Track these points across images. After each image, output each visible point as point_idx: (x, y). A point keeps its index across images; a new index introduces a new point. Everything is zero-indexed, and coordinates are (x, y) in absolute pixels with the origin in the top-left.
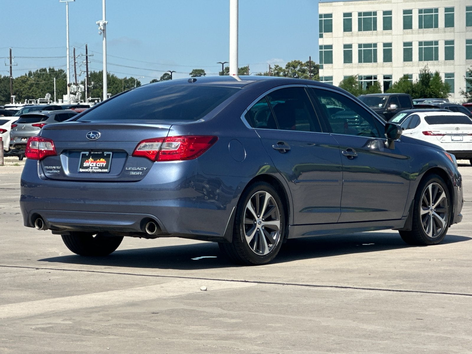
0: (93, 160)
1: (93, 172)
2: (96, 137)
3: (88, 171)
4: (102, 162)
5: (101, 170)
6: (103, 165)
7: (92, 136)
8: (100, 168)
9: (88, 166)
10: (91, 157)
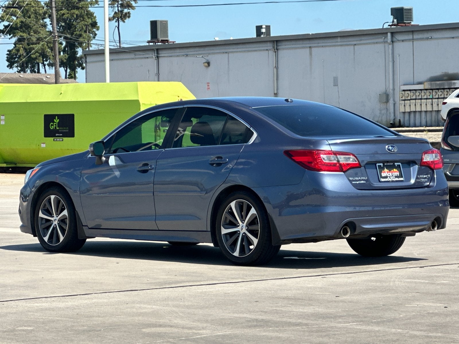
0: (388, 170)
1: (393, 181)
2: (395, 150)
3: (388, 180)
4: (395, 172)
5: (398, 179)
6: (397, 174)
7: (392, 149)
8: (396, 177)
9: (386, 176)
10: (385, 168)
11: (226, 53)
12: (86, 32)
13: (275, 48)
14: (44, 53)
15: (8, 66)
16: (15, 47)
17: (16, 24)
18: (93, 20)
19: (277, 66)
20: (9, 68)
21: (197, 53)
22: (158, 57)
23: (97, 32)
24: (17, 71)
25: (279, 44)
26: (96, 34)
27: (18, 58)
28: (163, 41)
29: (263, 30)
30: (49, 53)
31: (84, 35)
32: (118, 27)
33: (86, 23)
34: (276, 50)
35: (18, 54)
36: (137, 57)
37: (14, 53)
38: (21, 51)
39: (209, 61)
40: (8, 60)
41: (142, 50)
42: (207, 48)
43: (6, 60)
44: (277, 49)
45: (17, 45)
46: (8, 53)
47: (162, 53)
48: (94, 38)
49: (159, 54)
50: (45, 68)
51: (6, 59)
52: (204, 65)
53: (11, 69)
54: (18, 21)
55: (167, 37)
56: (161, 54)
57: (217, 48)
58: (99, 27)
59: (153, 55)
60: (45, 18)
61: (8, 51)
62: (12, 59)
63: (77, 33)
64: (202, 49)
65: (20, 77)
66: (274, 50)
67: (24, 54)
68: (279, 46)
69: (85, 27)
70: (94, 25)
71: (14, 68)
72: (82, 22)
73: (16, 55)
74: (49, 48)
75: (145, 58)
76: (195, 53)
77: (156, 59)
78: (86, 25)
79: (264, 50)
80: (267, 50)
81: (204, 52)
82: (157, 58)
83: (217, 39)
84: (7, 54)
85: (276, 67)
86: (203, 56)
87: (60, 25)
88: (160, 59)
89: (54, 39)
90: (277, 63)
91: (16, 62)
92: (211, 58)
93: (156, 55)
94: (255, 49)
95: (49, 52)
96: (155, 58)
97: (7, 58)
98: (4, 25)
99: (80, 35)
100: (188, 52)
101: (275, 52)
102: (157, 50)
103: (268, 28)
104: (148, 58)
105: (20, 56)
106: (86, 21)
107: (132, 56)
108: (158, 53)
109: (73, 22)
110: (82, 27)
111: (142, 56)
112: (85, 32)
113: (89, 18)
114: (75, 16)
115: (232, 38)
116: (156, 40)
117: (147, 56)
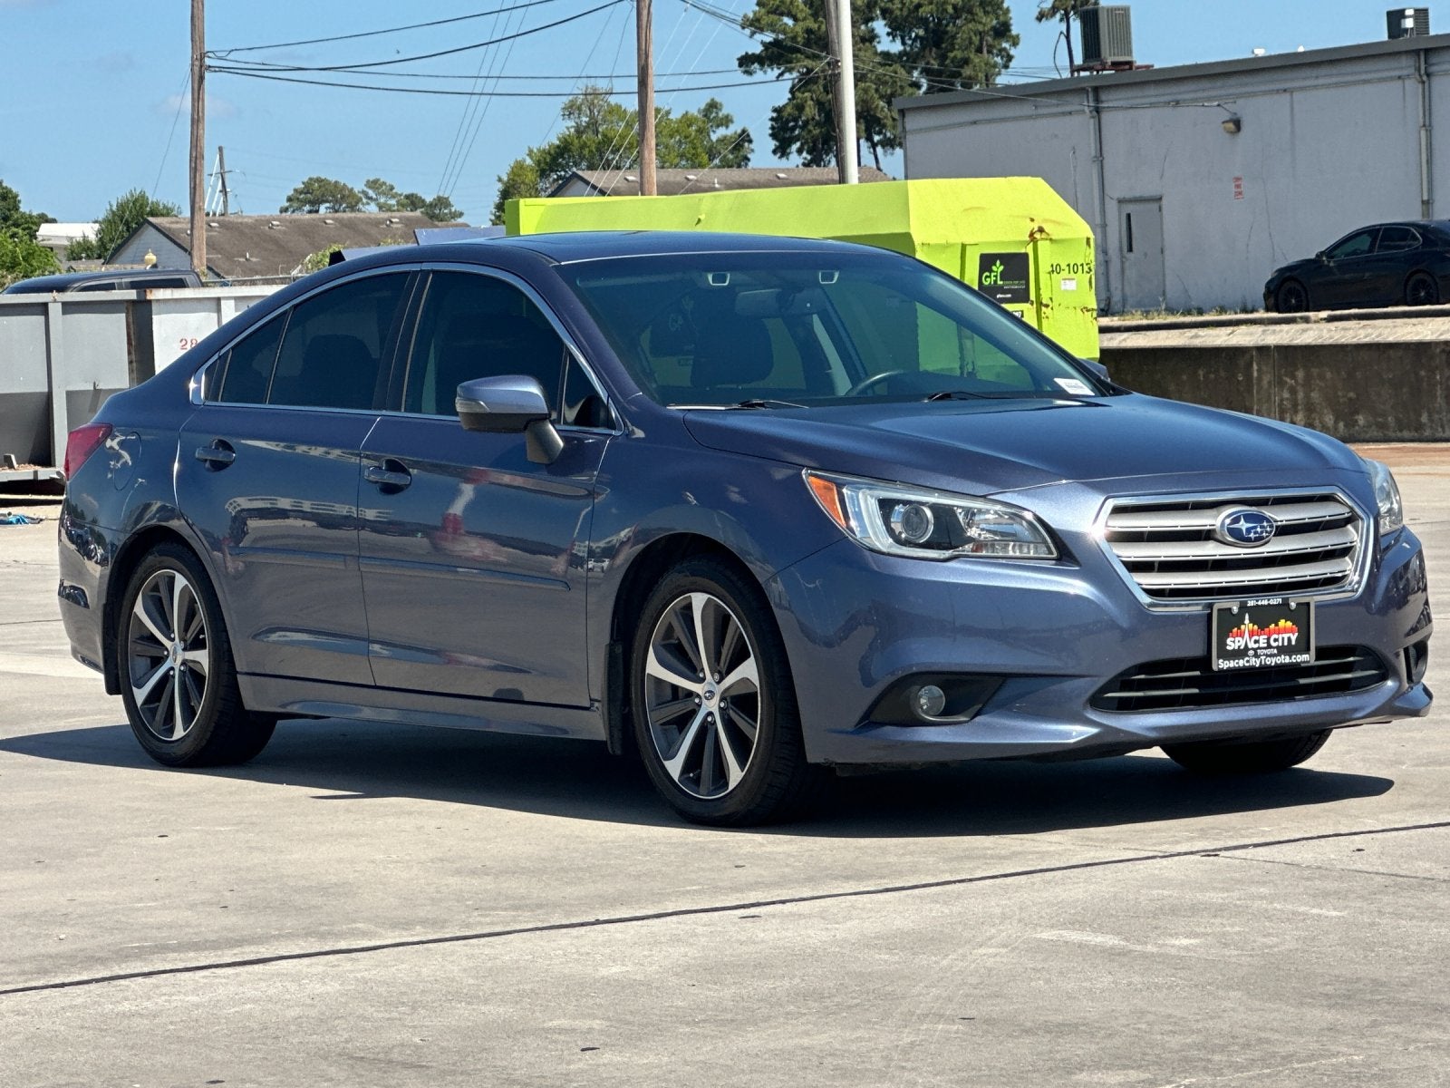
11: (1285, 91)
12: (981, 52)
13: (1423, 72)
14: (868, 111)
15: (774, 152)
16: (794, 97)
17: (794, 39)
18: (1002, 18)
19: (1427, 123)
20: (779, 155)
21: (1205, 94)
22: (1098, 111)
23: (1012, 52)
24: (804, 165)
25: (1434, 59)
26: (1010, 58)
27: (800, 127)
28: (1115, 65)
29: (1409, 23)
30: (882, 110)
31: (977, 60)
32: (1065, 33)
33: (980, 28)
34: (1425, 78)
35: (800, 117)
36: (1041, 111)
37: (789, 115)
38: (807, 109)
39: (1239, 115)
40: (774, 136)
41: (1054, 93)
42: (1233, 81)
43: (771, 135)
44: (1428, 75)
45: (798, 94)
46: (775, 115)
47: (1109, 99)
48: (1006, 67)
49: (1102, 102)
50: (875, 150)
51: (770, 132)
52: (1225, 128)
53: (784, 159)
54: (798, 29)
55: (1130, 53)
56: (1107, 101)
57: (1259, 78)
58: (1018, 36)
59: (1087, 104)
60: (872, 19)
61: (775, 110)
62: (785, 131)
63: (955, 57)
64: (1219, 83)
65: (778, 178)
66: (1420, 75)
67: (817, 118)
68: (1433, 64)
69: (978, 37)
70: (1003, 31)
71: (791, 156)
72: (970, 26)
73: (796, 120)
74: (881, 97)
75: (1064, 114)
76: (1200, 95)
77: (1093, 117)
78: (980, 34)
79: (1392, 79)
80: (1399, 77)
81: (1223, 92)
82: (1095, 113)
83: (1260, 52)
84: (772, 119)
85: (1424, 125)
86: (1221, 102)
87: (913, 35)
88: (1105, 117)
89: (833, 70)
90: (1427, 113)
91: (797, 139)
92: (1246, 109)
93: (1092, 104)
94: (1364, 77)
95: (883, 108)
96: (1091, 112)
97: (772, 128)
98: (762, 43)
99: (966, 61)
100: (1180, 93)
101: (1423, 82)
102: (1096, 90)
103: (1422, 15)
104: (1070, 113)
105: (806, 123)
106: (980, 23)
107: (1027, 109)
108: (1097, 100)
109: (947, 25)
110: (970, 38)
111: (1055, 110)
112: (979, 50)
113: (986, 13)
114: (950, 9)
115: (1301, 49)
116: (1097, 64)
117: (1068, 109)
